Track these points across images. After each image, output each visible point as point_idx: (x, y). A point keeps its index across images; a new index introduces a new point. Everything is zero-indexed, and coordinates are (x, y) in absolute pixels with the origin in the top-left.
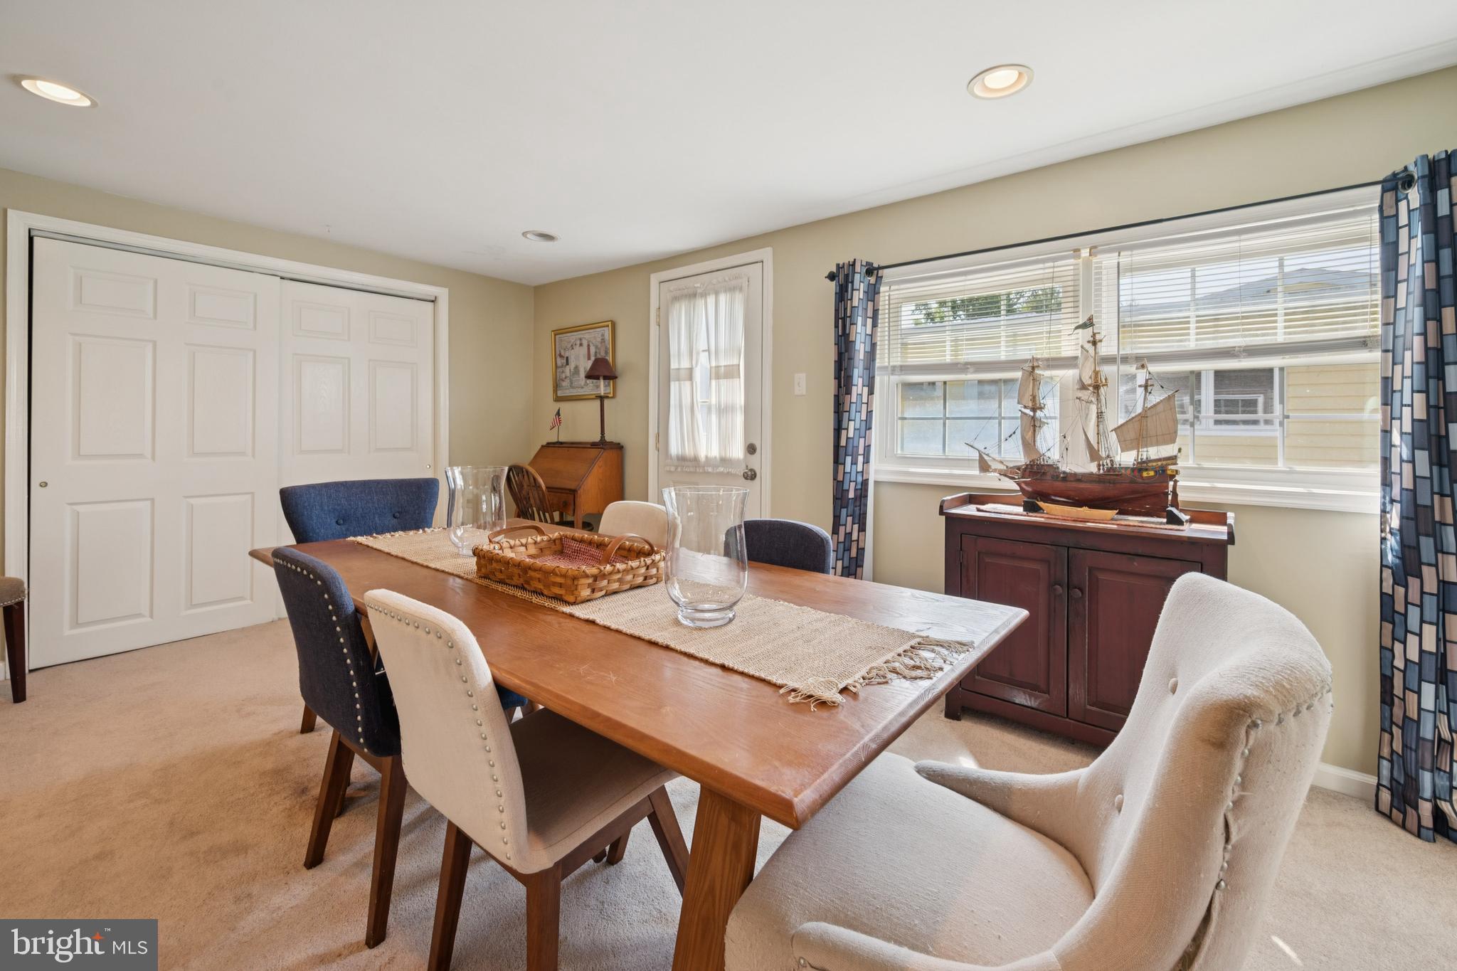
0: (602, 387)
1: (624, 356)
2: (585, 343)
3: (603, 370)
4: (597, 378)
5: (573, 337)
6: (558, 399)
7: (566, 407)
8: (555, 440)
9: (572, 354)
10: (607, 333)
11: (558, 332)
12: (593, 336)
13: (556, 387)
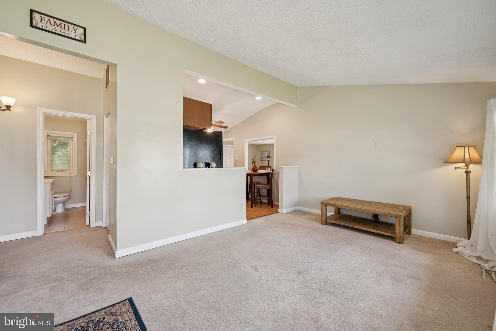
0: (268, 159)
1: (271, 155)
2: (265, 153)
3: (268, 157)
4: (268, 158)
5: (264, 152)
6: (261, 161)
7: (263, 162)
8: (261, 166)
9: (263, 155)
10: (269, 152)
11: (261, 152)
12: (267, 152)
13: (261, 159)
